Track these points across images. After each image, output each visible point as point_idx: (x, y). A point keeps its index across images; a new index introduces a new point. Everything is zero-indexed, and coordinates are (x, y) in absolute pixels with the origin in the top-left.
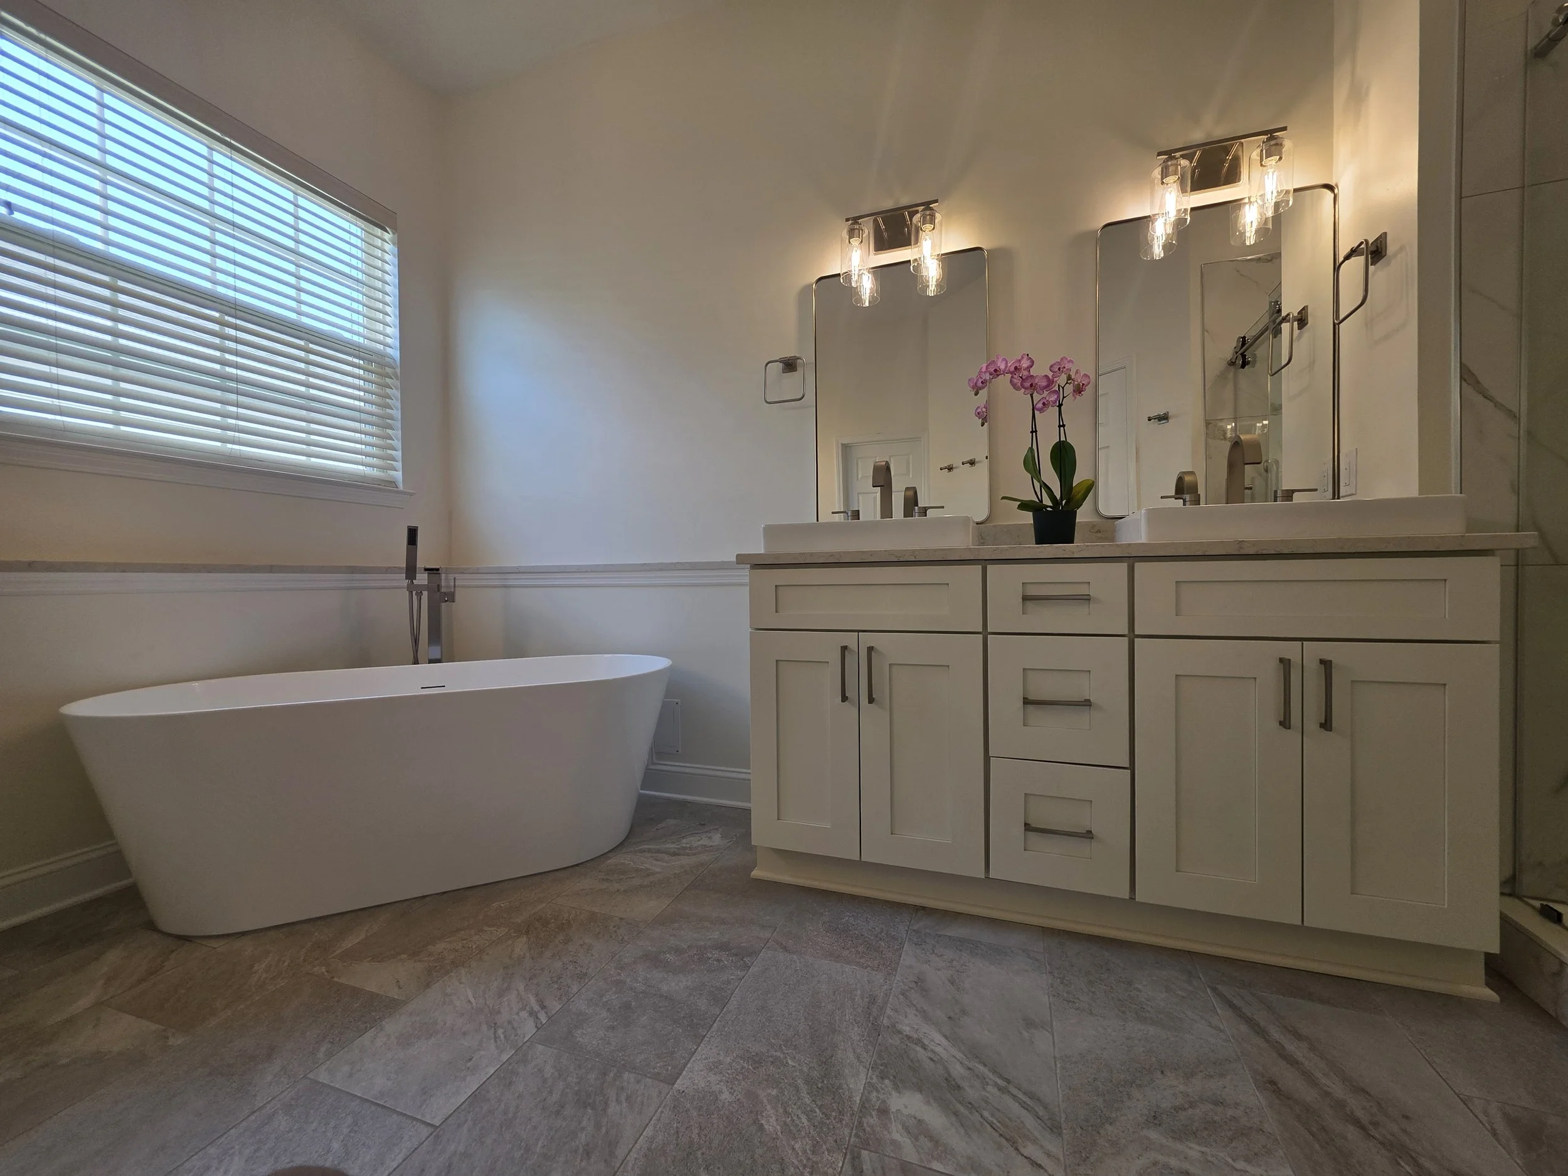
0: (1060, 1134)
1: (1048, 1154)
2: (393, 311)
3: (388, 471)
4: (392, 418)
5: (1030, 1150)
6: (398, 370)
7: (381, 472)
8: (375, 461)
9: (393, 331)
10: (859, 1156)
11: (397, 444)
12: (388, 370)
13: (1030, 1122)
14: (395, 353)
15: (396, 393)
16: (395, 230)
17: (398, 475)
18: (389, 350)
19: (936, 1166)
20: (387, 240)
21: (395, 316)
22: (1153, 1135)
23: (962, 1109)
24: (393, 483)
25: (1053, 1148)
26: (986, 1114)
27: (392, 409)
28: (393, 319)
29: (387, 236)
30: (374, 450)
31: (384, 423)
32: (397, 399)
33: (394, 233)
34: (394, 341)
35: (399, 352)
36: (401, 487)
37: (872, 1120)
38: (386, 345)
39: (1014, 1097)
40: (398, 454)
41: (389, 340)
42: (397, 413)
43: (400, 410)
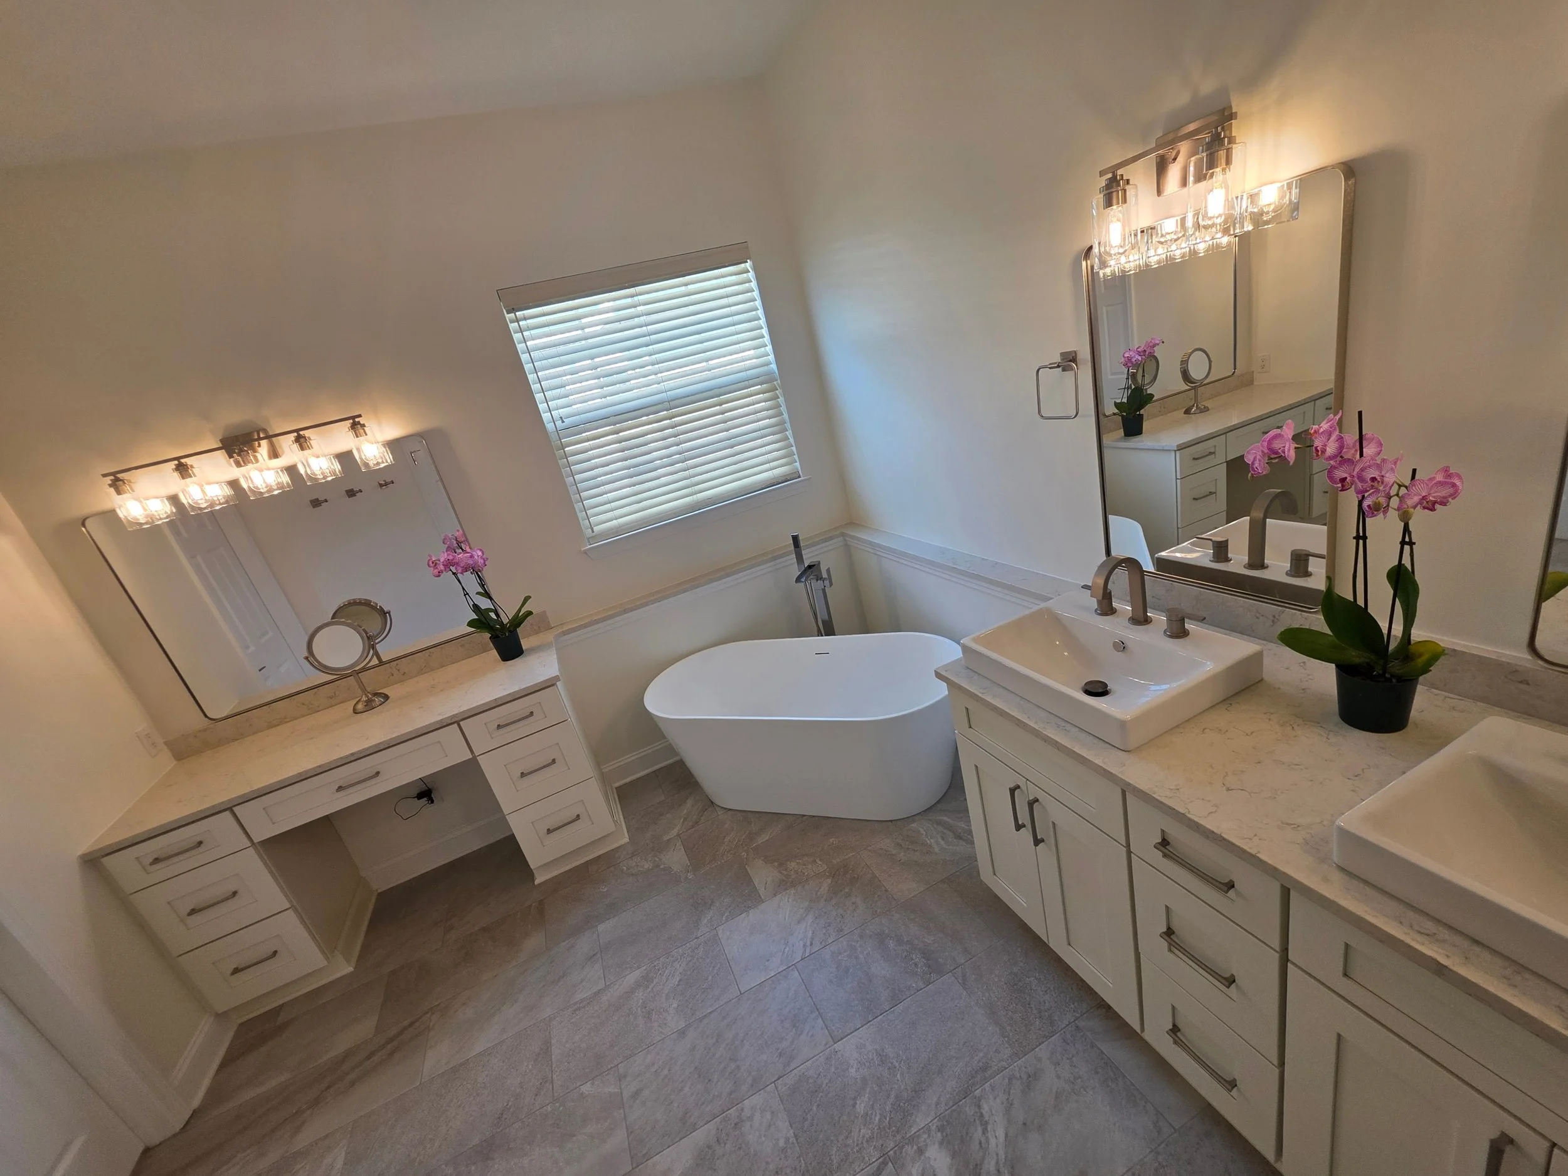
3: (787, 465)
8: (781, 461)
10: (887, 1164)
11: (792, 441)
12: (775, 384)
15: (782, 399)
16: (749, 254)
17: (796, 464)
18: (771, 367)
20: (748, 269)
24: (794, 472)
27: (783, 414)
29: (747, 265)
33: (750, 258)
35: (776, 364)
36: (800, 472)
38: (763, 364)
40: (794, 448)
41: (769, 358)
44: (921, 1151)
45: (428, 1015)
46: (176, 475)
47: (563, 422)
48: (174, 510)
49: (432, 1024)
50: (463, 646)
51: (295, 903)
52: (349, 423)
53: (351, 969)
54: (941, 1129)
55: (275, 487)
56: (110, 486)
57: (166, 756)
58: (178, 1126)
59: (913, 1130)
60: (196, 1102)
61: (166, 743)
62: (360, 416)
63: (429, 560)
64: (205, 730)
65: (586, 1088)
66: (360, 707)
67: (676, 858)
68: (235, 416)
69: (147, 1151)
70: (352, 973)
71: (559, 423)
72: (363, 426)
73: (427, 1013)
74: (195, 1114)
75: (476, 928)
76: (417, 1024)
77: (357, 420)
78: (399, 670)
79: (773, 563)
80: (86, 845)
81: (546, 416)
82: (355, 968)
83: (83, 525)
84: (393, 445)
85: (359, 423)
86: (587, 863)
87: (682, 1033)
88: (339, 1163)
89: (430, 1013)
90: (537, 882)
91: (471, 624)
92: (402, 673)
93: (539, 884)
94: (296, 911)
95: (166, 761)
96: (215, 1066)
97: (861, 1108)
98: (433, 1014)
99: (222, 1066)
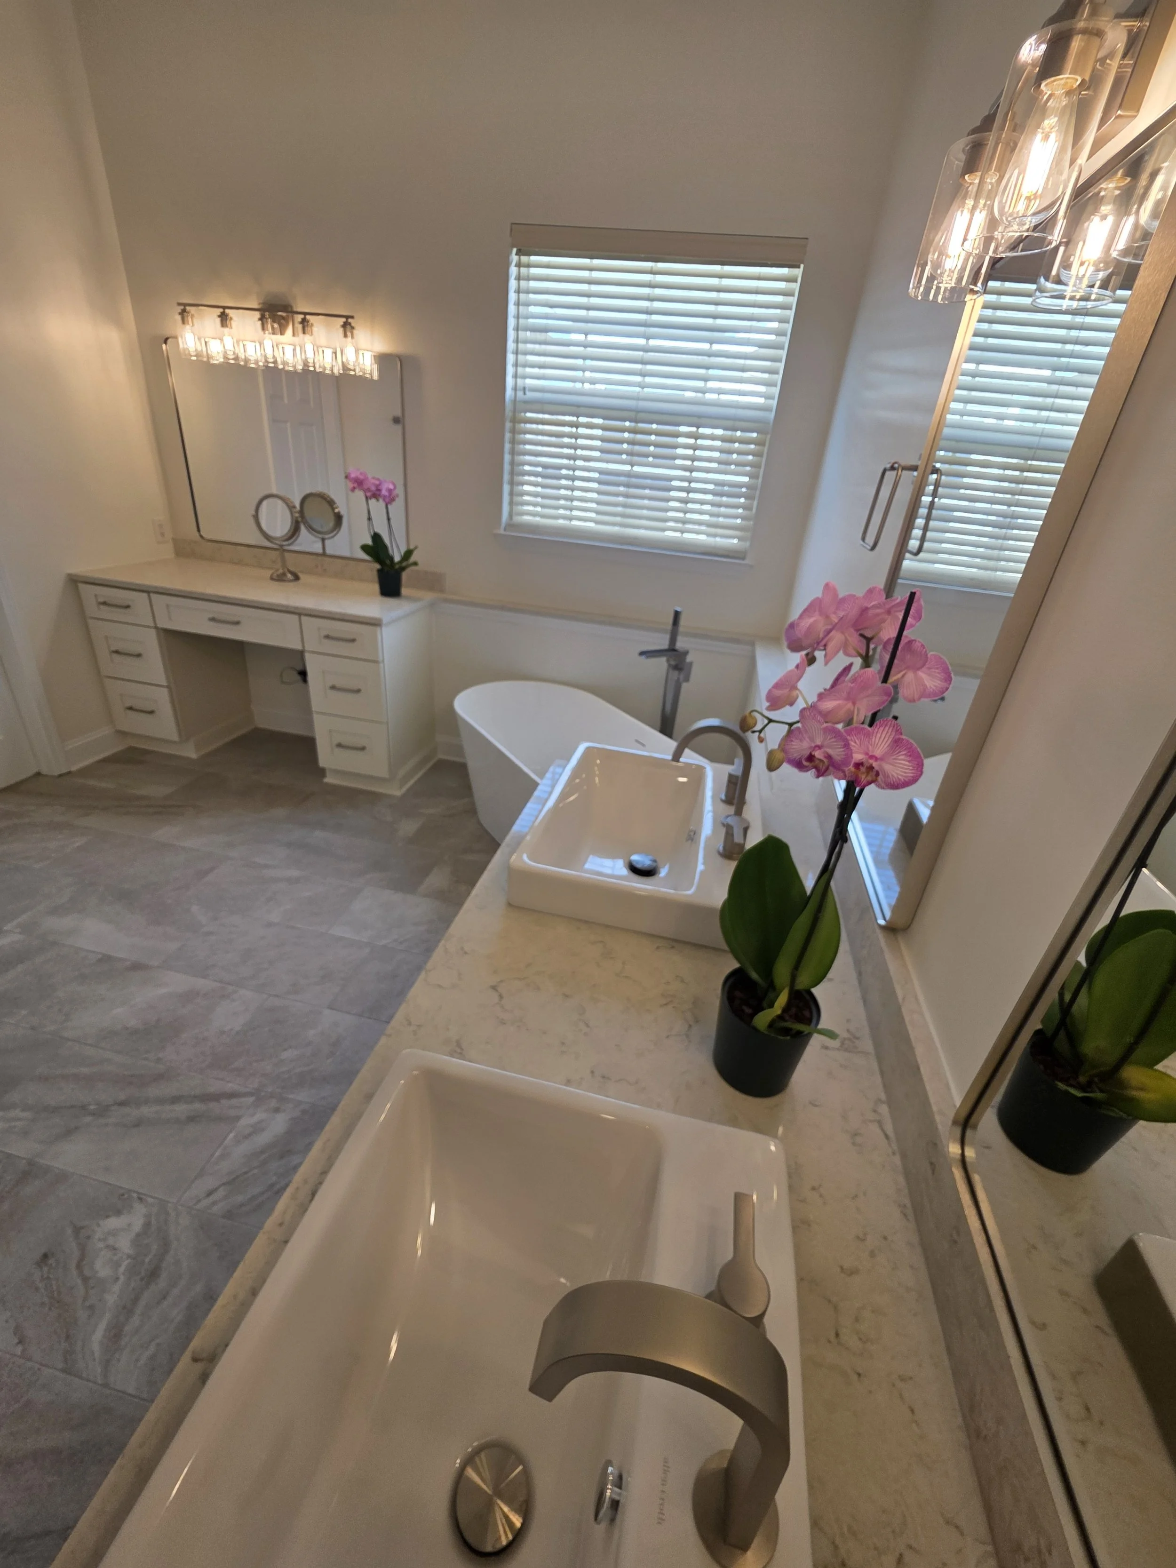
0: (224, 1217)
1: (214, 1203)
5: (221, 1192)
8: (731, 533)
10: (252, 1096)
13: (240, 1198)
19: (231, 1135)
22: (199, 1288)
23: (264, 1156)
24: (742, 553)
25: (215, 1209)
26: (256, 1171)
30: (734, 522)
37: (273, 1103)
39: (263, 1193)
44: (277, 1110)
46: (218, 320)
47: (525, 394)
51: (171, 686)
52: (342, 321)
53: (194, 756)
54: (304, 1112)
55: (291, 365)
56: (180, 314)
57: (170, 547)
58: (56, 773)
59: (291, 1096)
60: (74, 769)
61: (175, 541)
62: (352, 317)
64: (196, 543)
65: (195, 908)
66: (275, 576)
67: (408, 827)
68: (275, 286)
69: (38, 774)
70: (194, 759)
72: (353, 328)
74: (69, 773)
75: (269, 782)
77: (350, 320)
80: (74, 570)
81: (510, 381)
83: (165, 342)
84: (382, 359)
85: (350, 324)
87: (270, 925)
88: (77, 844)
91: (365, 548)
94: (171, 692)
95: (167, 551)
96: (102, 756)
97: (285, 1055)
99: (105, 760)
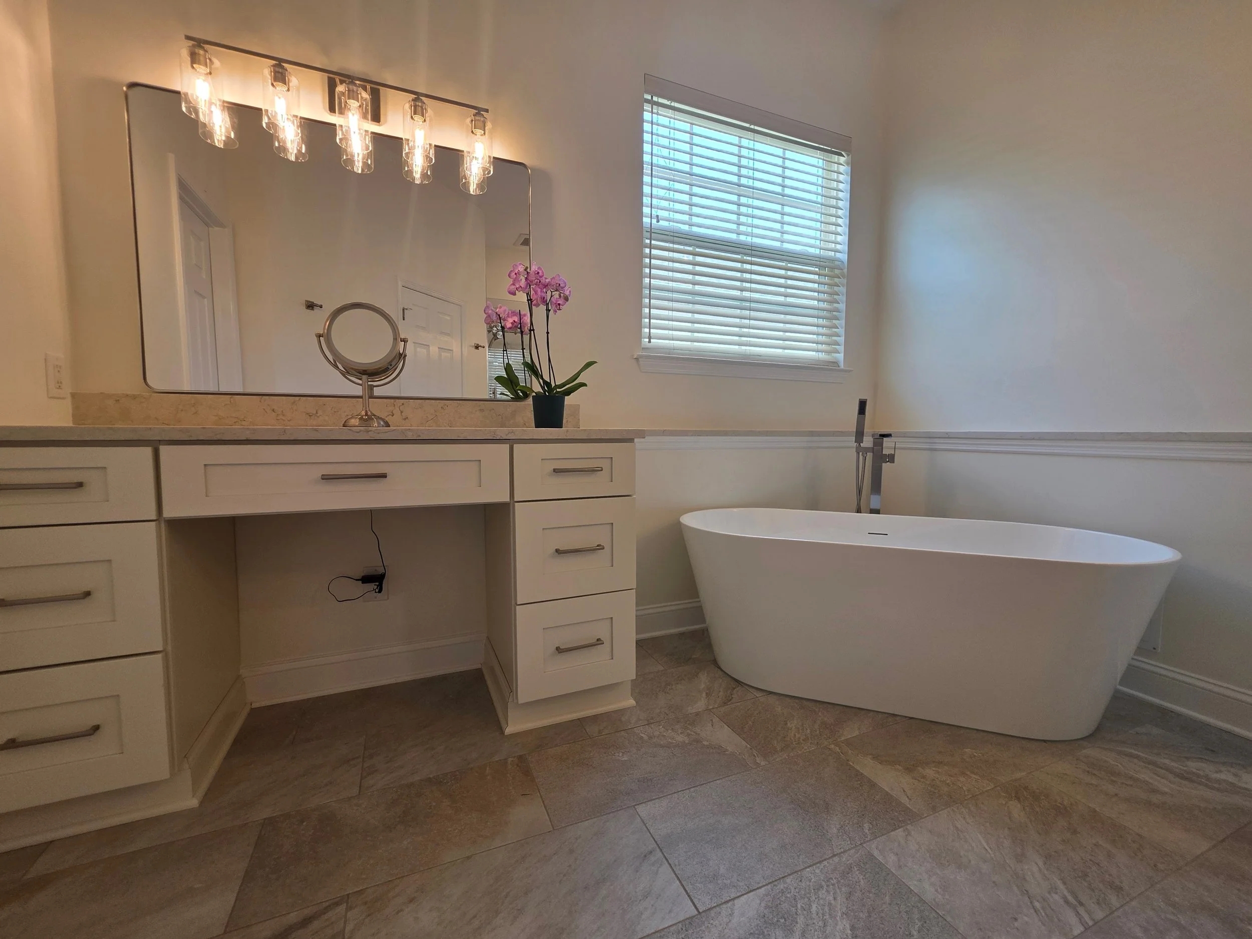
2: (844, 222)
3: (832, 354)
4: (838, 310)
6: (845, 271)
7: (827, 355)
8: (824, 347)
9: (843, 239)
11: (841, 331)
12: (837, 272)
14: (844, 257)
15: (843, 290)
16: (848, 152)
17: (840, 357)
18: (838, 255)
20: (843, 163)
21: (845, 225)
24: (835, 363)
27: (839, 303)
28: (843, 229)
29: (842, 160)
30: (824, 339)
31: (831, 316)
32: (843, 295)
33: (848, 155)
34: (844, 247)
35: (847, 255)
36: (842, 366)
38: (836, 251)
40: (841, 340)
41: (839, 247)
42: (842, 306)
43: (845, 304)
45: (342, 908)
47: (659, 223)
48: (233, 136)
49: (349, 928)
50: (482, 410)
51: (169, 648)
52: (473, 113)
53: (194, 803)
56: (187, 52)
57: (65, 405)
61: (73, 395)
62: (487, 111)
63: (511, 271)
64: (134, 397)
67: (723, 737)
70: (192, 810)
71: (654, 221)
73: (337, 904)
75: (417, 778)
76: (316, 925)
77: (482, 113)
78: (402, 412)
79: (810, 438)
81: (646, 210)
82: (202, 803)
86: (581, 721)
89: (344, 906)
90: (508, 731)
92: (404, 417)
93: (513, 735)
94: (166, 660)
98: (349, 908)
